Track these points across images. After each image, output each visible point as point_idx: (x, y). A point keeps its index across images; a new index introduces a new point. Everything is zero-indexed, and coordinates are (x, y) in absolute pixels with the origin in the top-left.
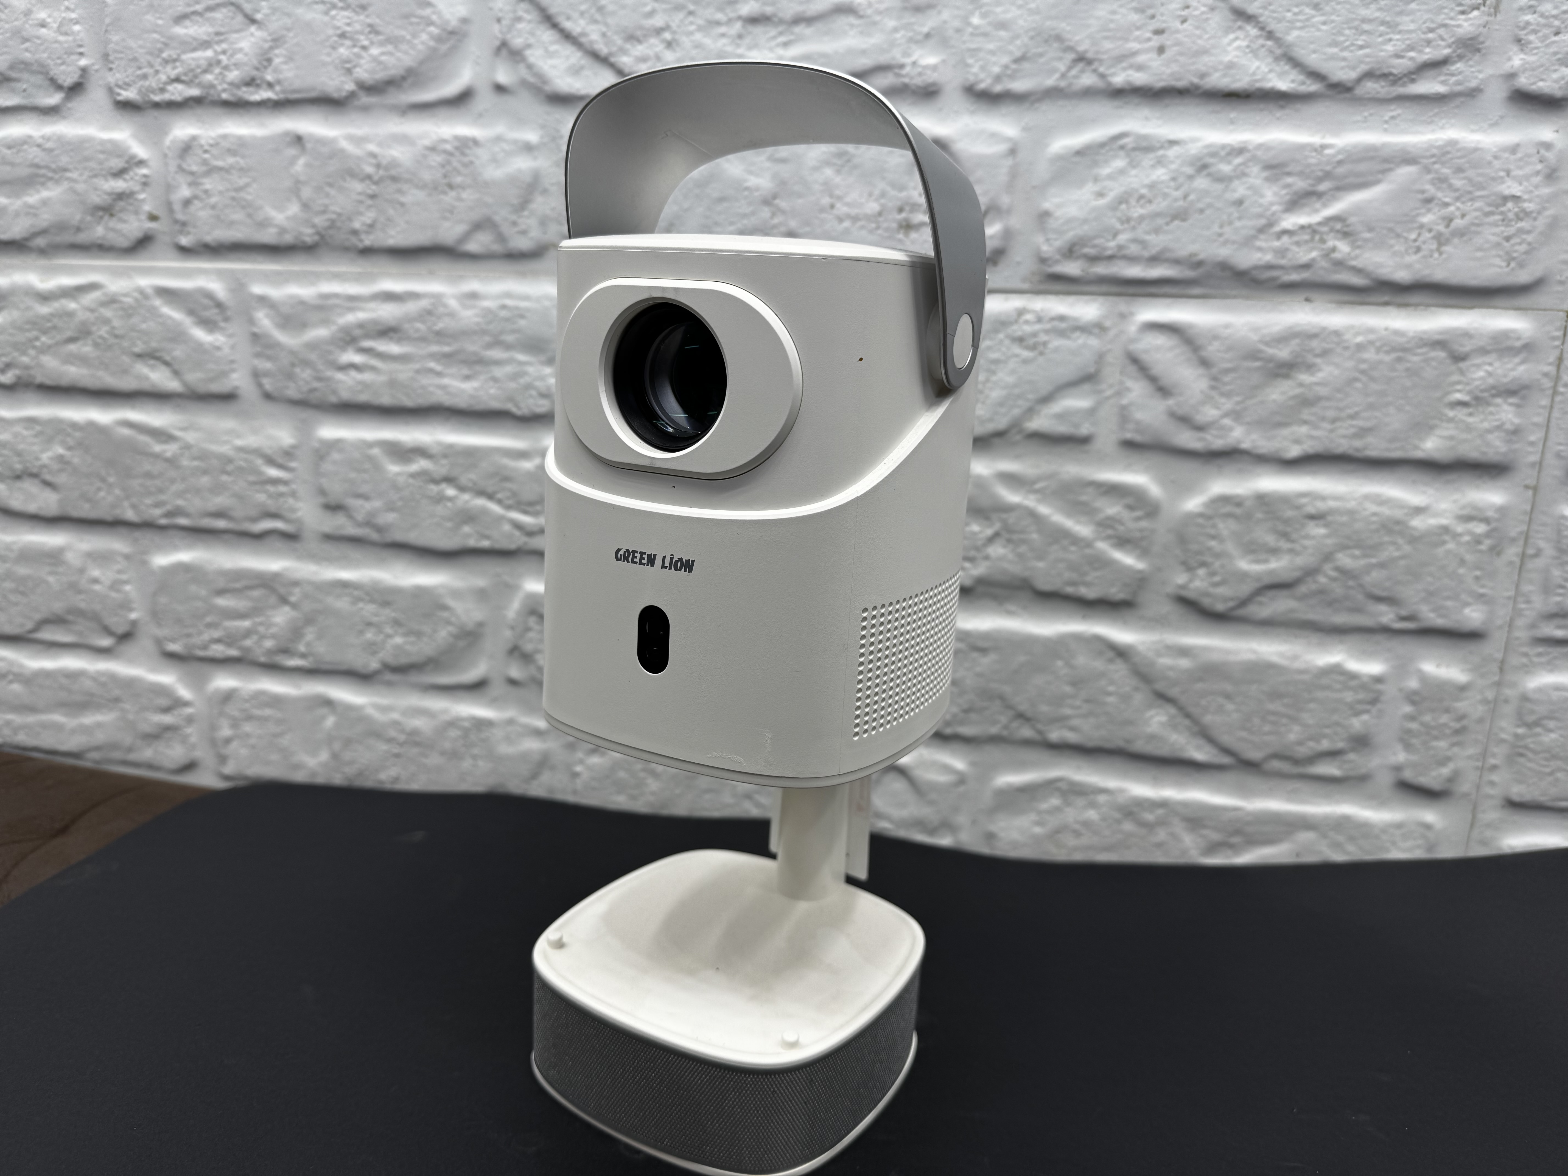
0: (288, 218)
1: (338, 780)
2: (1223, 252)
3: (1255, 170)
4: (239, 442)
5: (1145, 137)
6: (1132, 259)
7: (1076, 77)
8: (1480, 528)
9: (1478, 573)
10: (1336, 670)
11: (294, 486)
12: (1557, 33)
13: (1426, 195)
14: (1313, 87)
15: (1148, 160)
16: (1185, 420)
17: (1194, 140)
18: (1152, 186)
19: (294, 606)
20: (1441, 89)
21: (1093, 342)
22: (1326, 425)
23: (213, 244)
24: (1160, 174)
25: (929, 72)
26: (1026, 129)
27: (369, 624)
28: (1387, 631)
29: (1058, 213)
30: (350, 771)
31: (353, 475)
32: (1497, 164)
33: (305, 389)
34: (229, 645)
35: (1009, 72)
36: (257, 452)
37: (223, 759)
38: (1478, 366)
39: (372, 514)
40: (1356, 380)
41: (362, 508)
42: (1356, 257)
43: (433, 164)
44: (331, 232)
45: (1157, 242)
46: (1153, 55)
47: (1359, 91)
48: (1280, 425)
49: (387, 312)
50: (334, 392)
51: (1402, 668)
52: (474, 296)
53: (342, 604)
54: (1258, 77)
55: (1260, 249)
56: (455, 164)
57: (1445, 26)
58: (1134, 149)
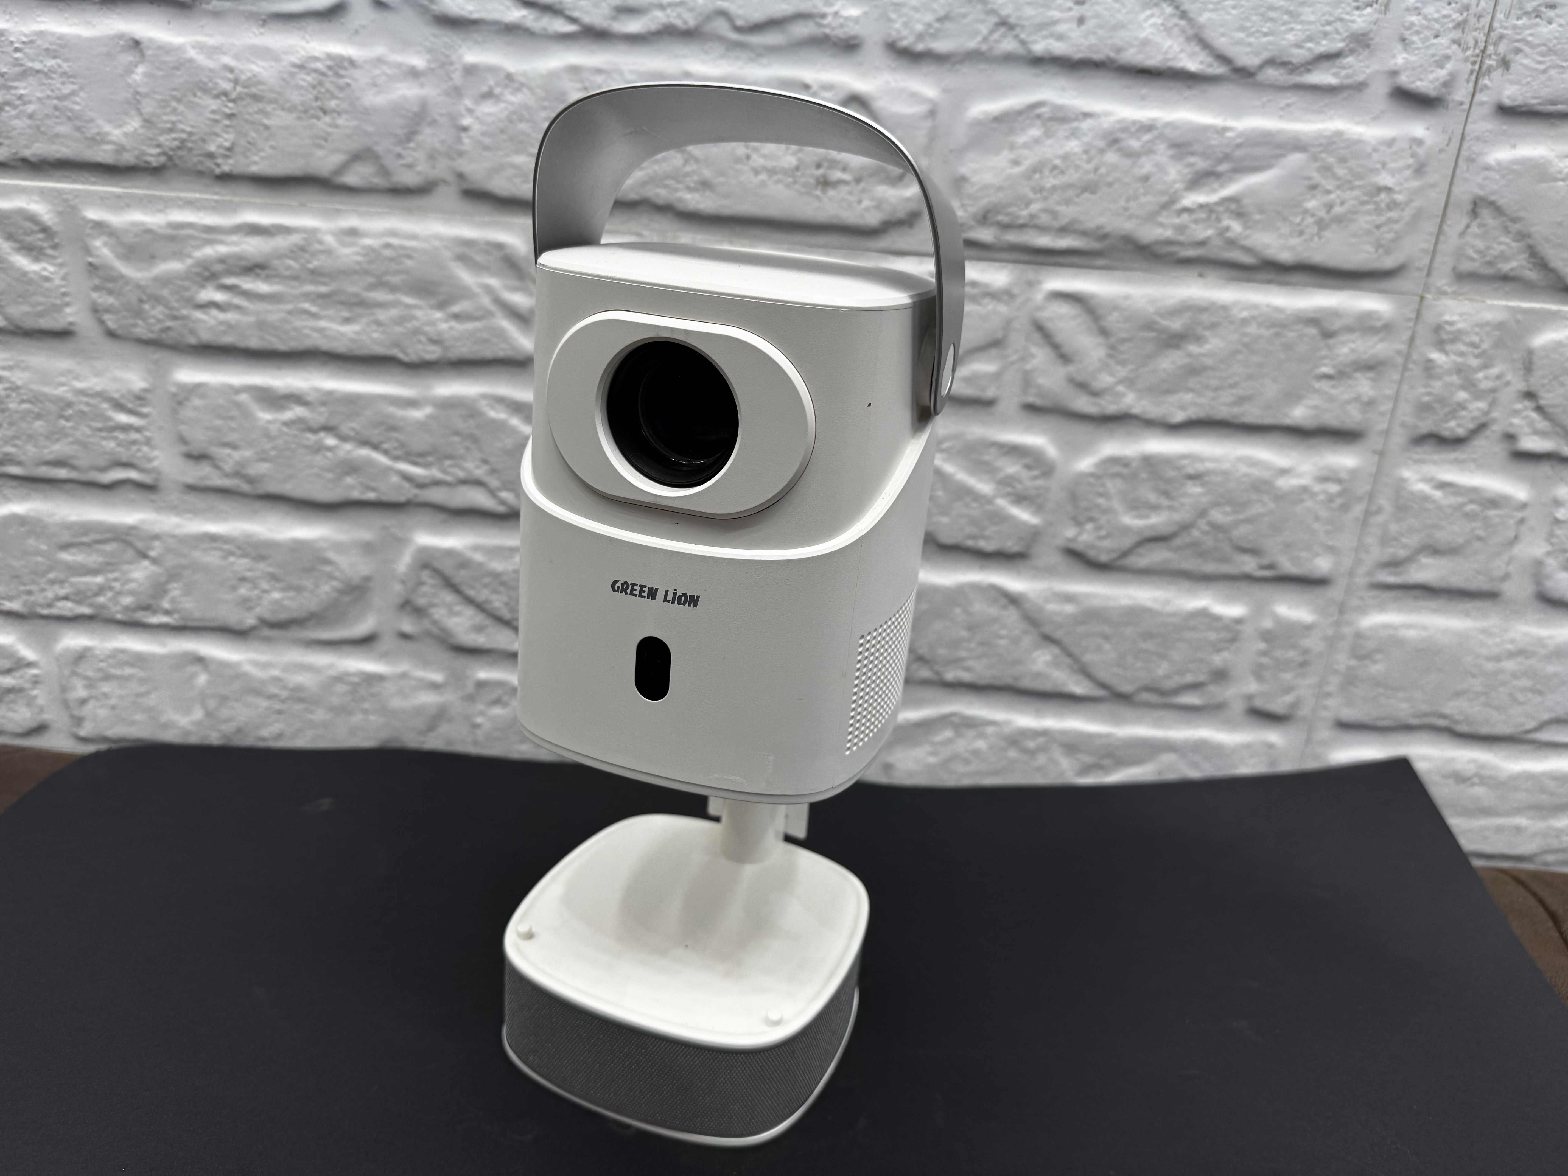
0: (126, 135)
1: (214, 738)
2: (1128, 226)
3: (1161, 147)
4: (78, 385)
5: (1060, 108)
6: (1043, 229)
7: (997, 41)
8: (1334, 488)
9: (1329, 527)
10: (1203, 613)
11: (148, 434)
12: (1436, 36)
13: (1312, 182)
14: (1219, 69)
15: (1062, 130)
16: (1083, 386)
17: (1107, 114)
18: (1065, 157)
19: (155, 561)
20: (1332, 80)
21: (1002, 309)
22: (1210, 394)
23: (33, 159)
24: (1074, 146)
25: (851, 24)
26: (945, 91)
27: (243, 579)
28: (1248, 578)
29: (975, 179)
30: (228, 728)
31: (218, 422)
32: (1375, 156)
33: (157, 327)
34: (79, 602)
35: (932, 31)
36: (101, 395)
37: (79, 721)
38: (1344, 343)
39: (242, 464)
40: (1237, 352)
41: (231, 458)
42: (1248, 237)
43: (302, 83)
44: (180, 153)
45: (1067, 213)
46: (1074, 25)
47: (1261, 77)
48: (1168, 392)
49: (253, 246)
50: (192, 332)
51: (1259, 610)
52: (353, 232)
53: (212, 559)
54: (1170, 56)
55: (1161, 225)
56: (328, 85)
57: (1341, 20)
58: (1051, 119)
